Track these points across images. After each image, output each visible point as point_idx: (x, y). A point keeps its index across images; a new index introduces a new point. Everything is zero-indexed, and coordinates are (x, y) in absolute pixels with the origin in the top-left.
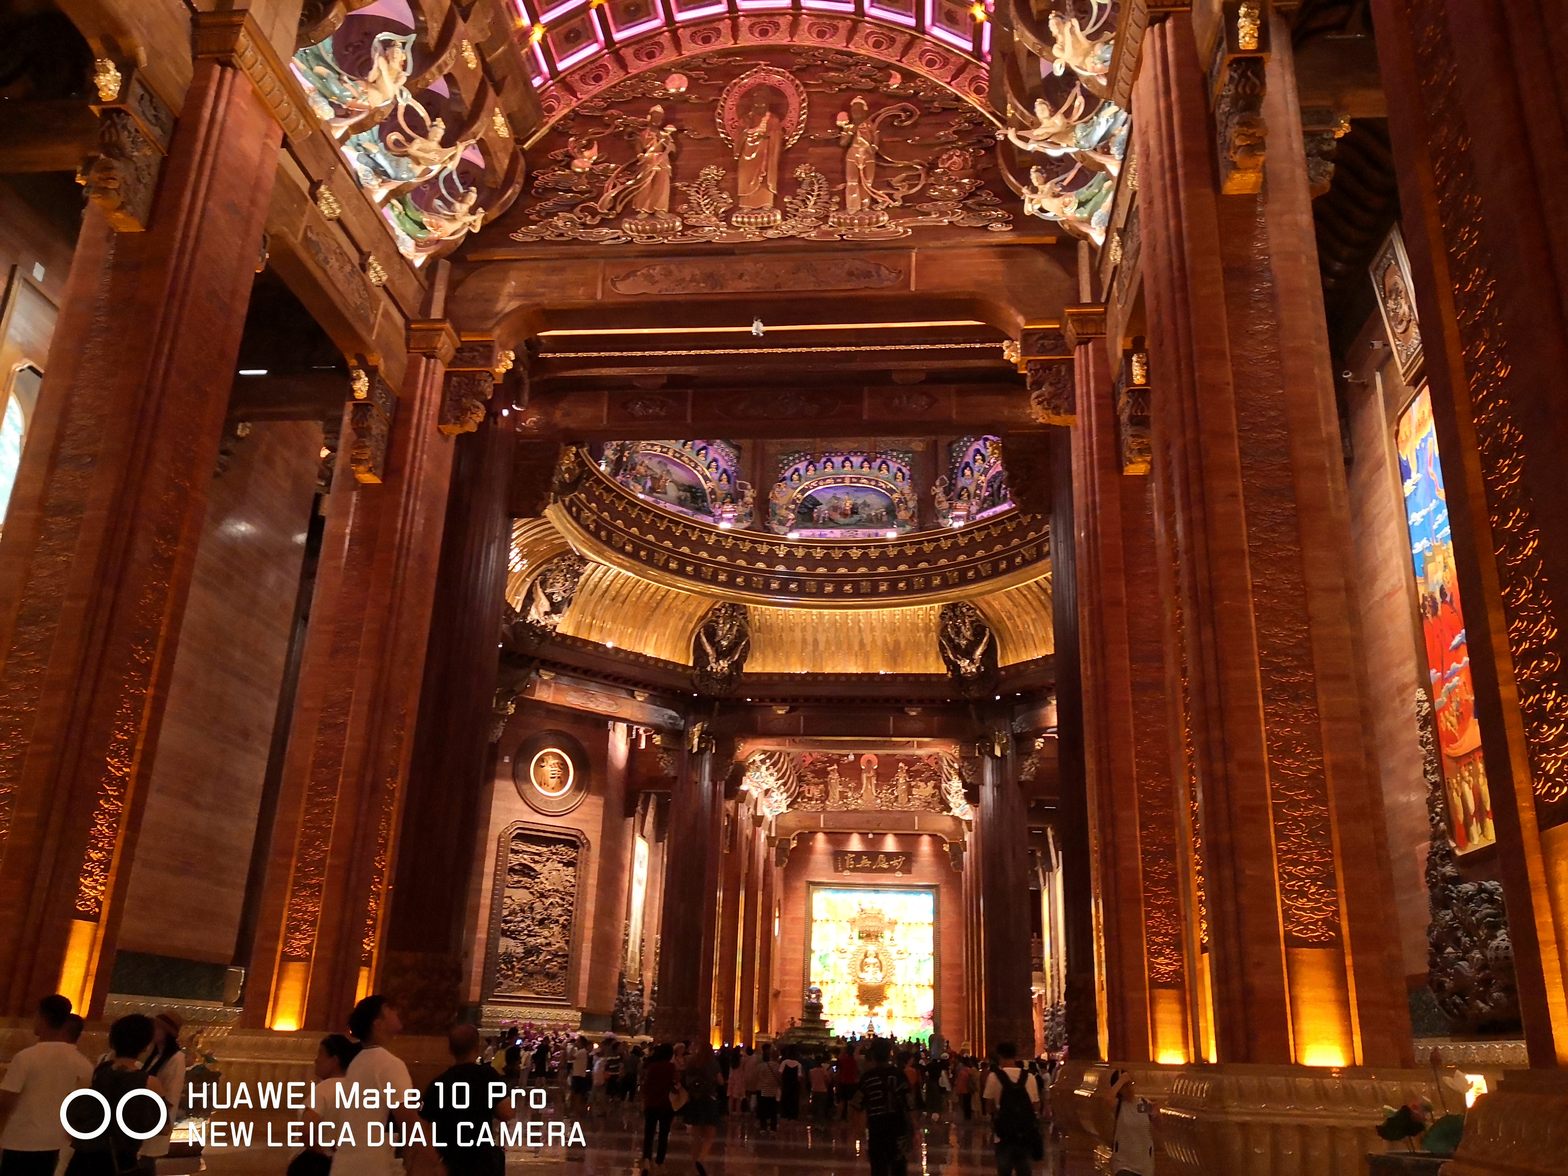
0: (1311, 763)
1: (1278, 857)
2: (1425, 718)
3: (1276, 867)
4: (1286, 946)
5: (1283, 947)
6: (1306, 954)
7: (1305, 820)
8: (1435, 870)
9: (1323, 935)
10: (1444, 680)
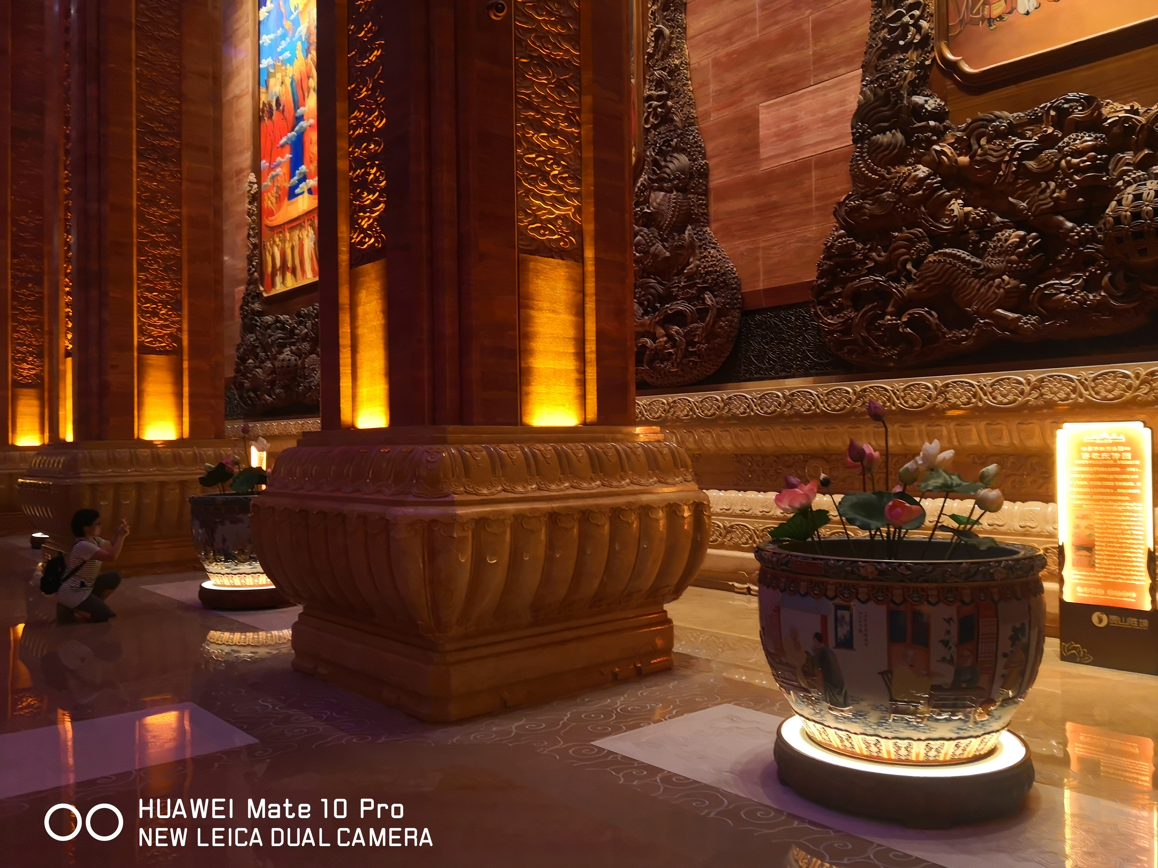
0: (172, 213)
1: (138, 284)
2: (253, 196)
3: (135, 293)
4: (138, 353)
5: (136, 354)
6: (153, 359)
7: (163, 257)
8: (247, 306)
9: (168, 345)
10: (271, 169)
